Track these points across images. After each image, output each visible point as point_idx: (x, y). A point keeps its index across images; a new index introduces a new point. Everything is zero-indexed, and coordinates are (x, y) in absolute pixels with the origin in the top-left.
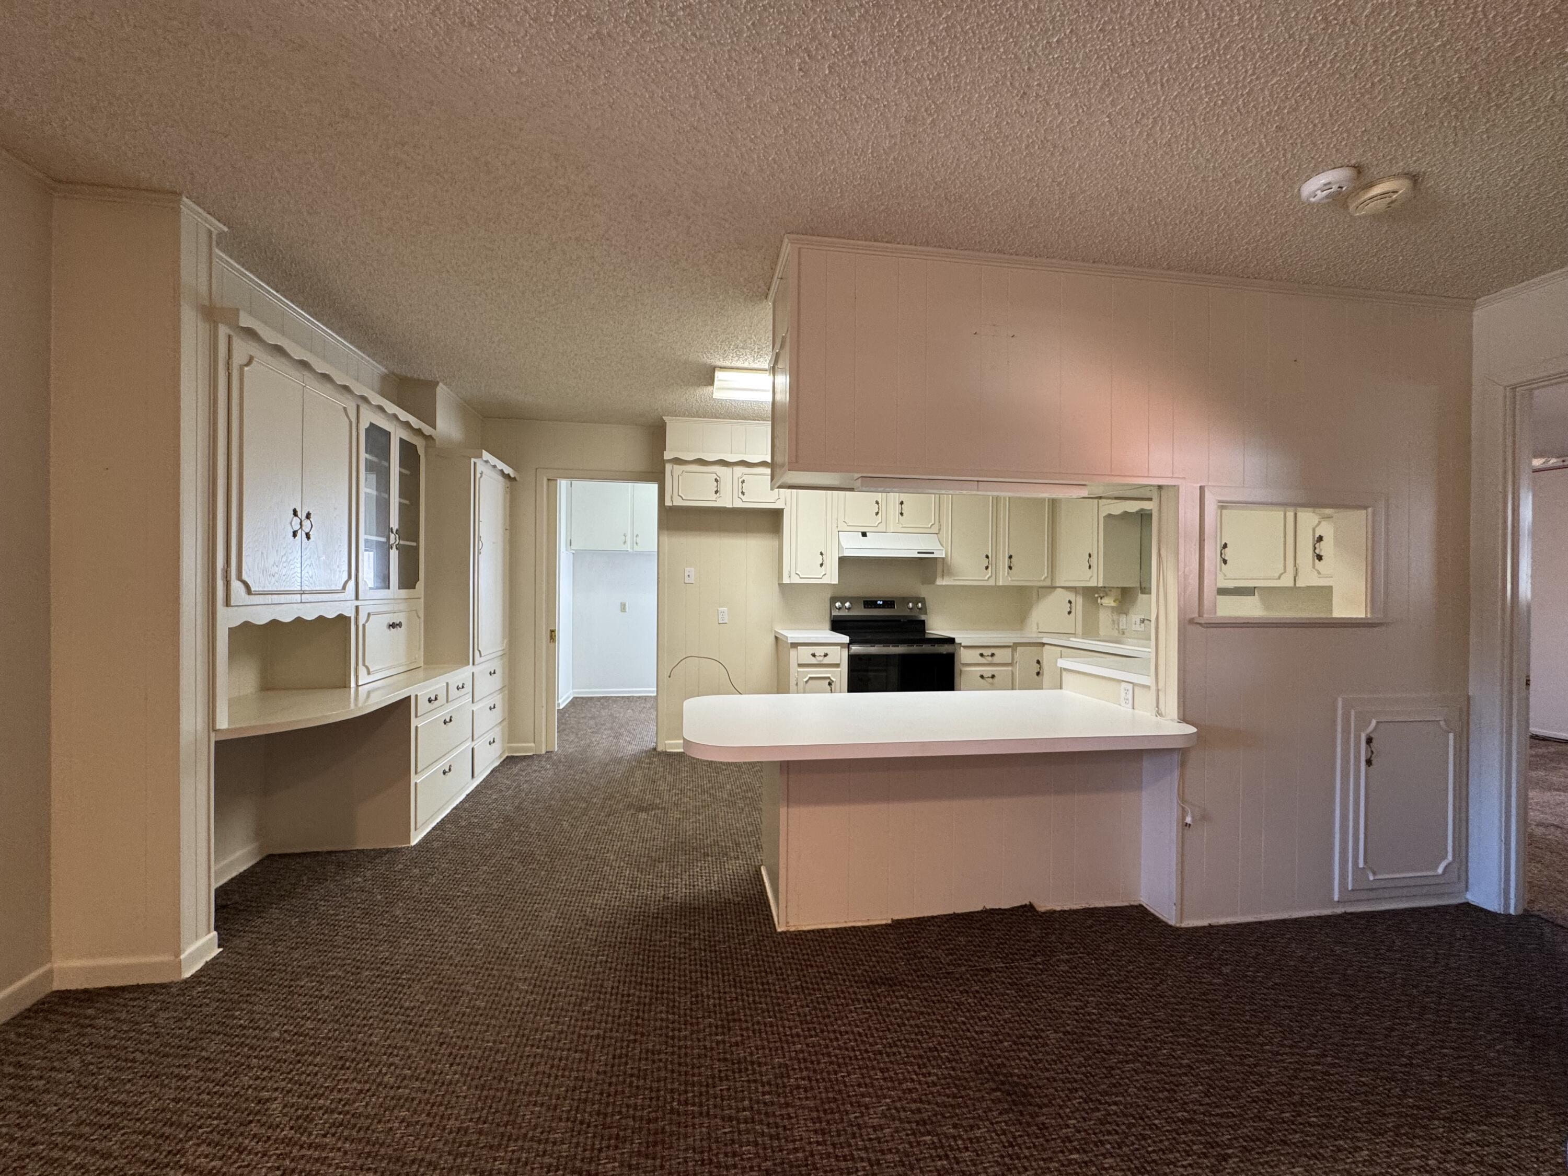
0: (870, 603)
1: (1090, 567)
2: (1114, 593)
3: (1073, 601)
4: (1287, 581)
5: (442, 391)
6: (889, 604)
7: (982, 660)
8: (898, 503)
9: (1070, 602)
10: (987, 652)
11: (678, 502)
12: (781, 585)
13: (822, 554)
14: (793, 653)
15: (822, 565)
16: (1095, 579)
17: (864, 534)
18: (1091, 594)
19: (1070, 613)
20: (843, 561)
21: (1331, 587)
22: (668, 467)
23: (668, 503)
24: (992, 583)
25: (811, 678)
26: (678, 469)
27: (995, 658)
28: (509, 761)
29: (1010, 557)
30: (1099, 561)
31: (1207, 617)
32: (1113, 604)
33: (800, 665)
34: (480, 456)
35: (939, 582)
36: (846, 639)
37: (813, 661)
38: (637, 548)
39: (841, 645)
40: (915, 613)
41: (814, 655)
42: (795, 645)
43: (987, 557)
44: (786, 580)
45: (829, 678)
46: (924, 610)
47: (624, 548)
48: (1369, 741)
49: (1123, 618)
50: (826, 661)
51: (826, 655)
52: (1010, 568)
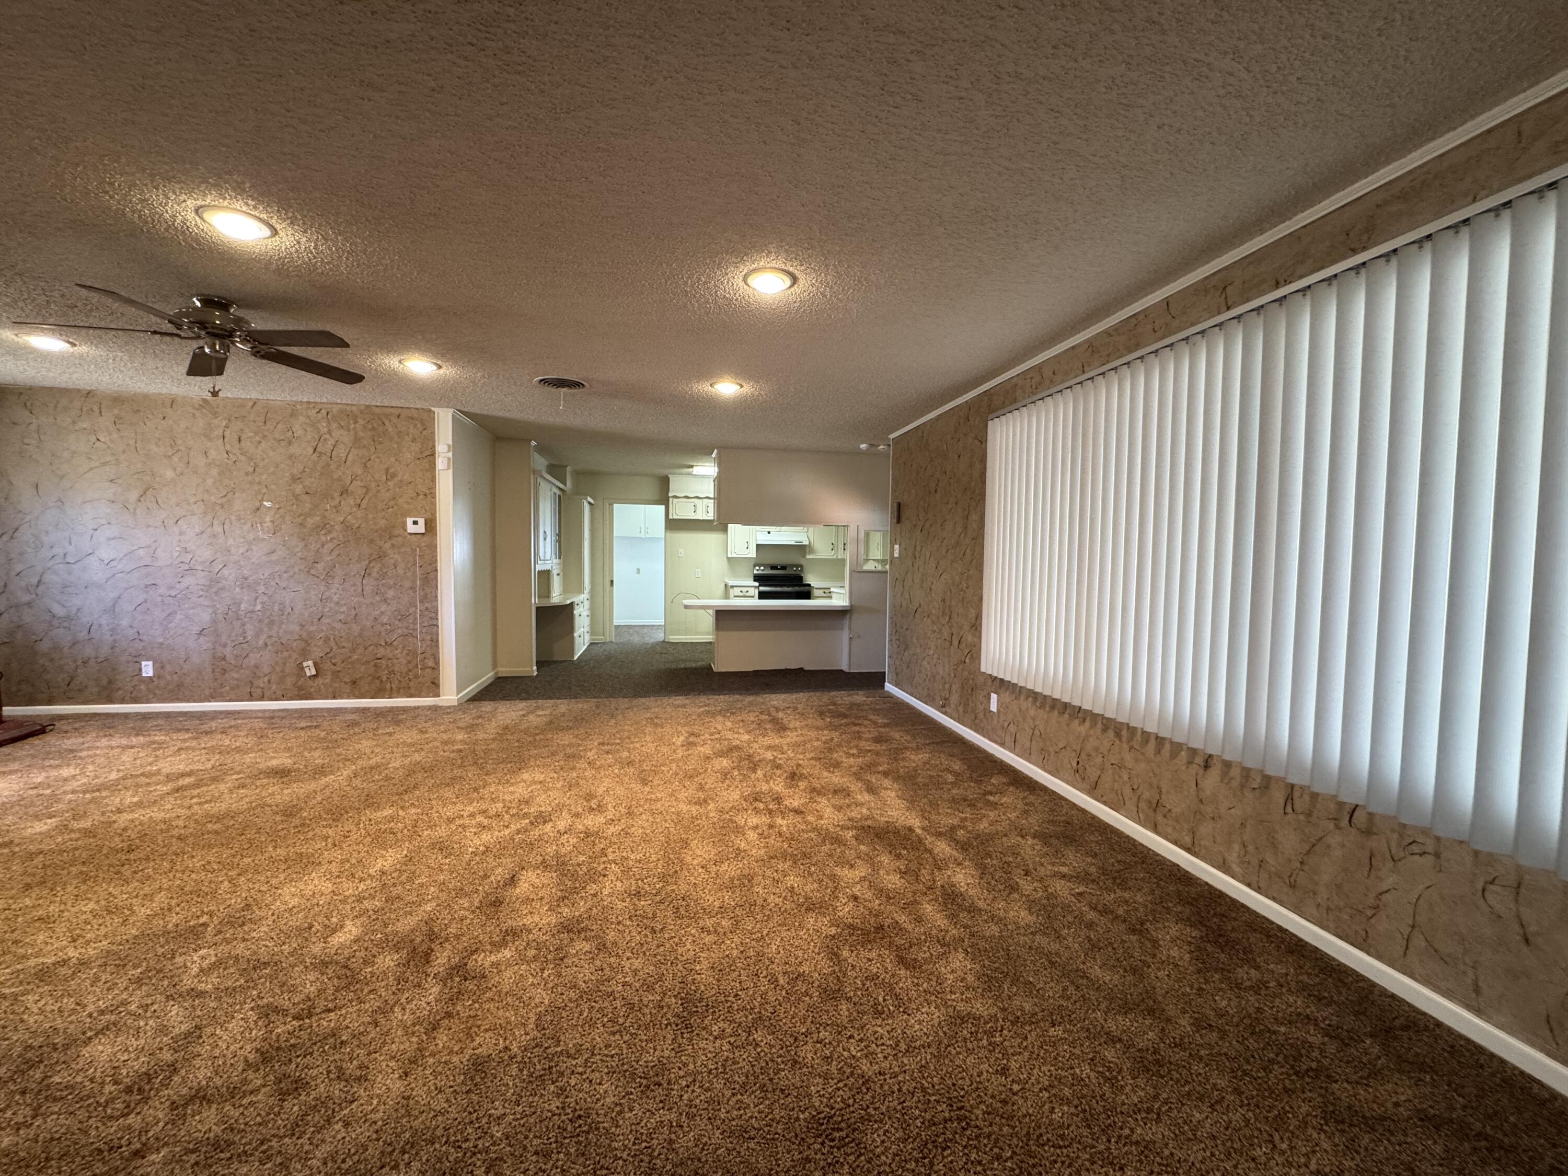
0: (773, 567)
5: (569, 469)
6: (784, 568)
7: (821, 595)
10: (825, 591)
11: (675, 517)
12: (728, 558)
13: (747, 543)
14: (731, 590)
15: (748, 548)
17: (768, 533)
20: (758, 546)
22: (671, 500)
23: (671, 517)
24: (835, 557)
26: (675, 500)
27: (827, 594)
28: (591, 644)
31: (859, 569)
33: (734, 596)
34: (586, 499)
35: (808, 557)
36: (757, 584)
37: (740, 594)
38: (648, 536)
39: (755, 587)
40: (798, 573)
41: (741, 591)
42: (732, 587)
43: (832, 545)
44: (729, 556)
46: (802, 570)
47: (639, 535)
50: (747, 594)
51: (747, 592)
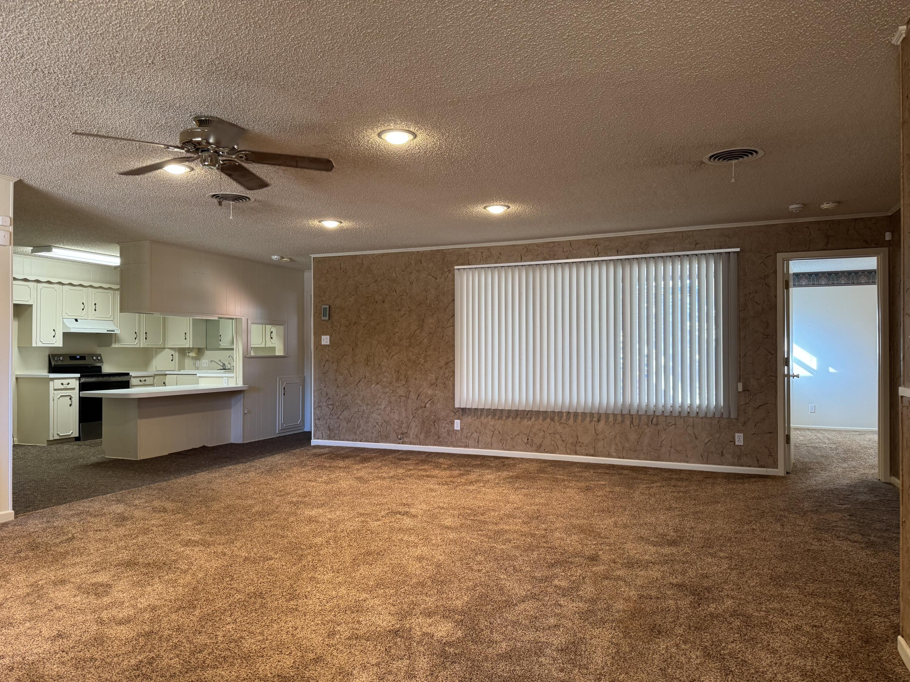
0: (73, 358)
1: (186, 339)
2: (196, 350)
3: (174, 355)
4: (263, 345)
6: (83, 358)
7: (141, 383)
8: (94, 304)
9: (172, 355)
10: (143, 379)
13: (54, 330)
14: (51, 383)
15: (54, 336)
16: (188, 344)
17: (76, 320)
18: (183, 352)
19: (172, 360)
21: (275, 347)
24: (138, 346)
25: (61, 396)
27: (146, 382)
29: (146, 333)
30: (190, 336)
31: (249, 355)
32: (194, 355)
33: (55, 390)
35: (114, 346)
36: (78, 376)
37: (62, 387)
39: (76, 379)
40: (95, 362)
41: (62, 384)
42: (53, 379)
43: (136, 333)
44: (34, 345)
45: (70, 395)
46: (101, 361)
48: (284, 388)
49: (198, 362)
50: (69, 387)
51: (68, 384)
52: (146, 338)
